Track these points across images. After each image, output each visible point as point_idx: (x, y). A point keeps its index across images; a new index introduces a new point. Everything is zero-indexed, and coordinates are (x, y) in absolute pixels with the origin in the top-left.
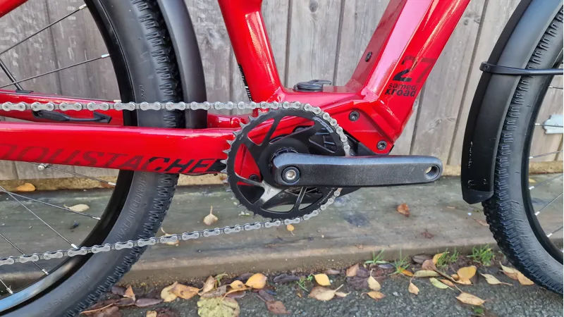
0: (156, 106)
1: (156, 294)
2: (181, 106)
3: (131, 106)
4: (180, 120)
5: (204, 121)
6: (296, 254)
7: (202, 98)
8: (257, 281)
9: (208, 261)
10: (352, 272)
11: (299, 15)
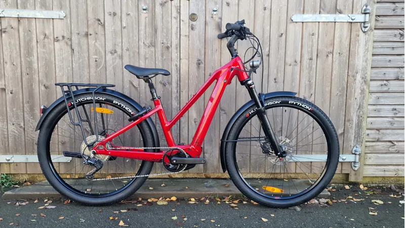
0: (150, 148)
1: (147, 200)
2: (155, 148)
3: (146, 148)
4: (154, 151)
5: (159, 151)
6: (186, 193)
7: (159, 146)
8: (174, 198)
9: (161, 193)
10: (202, 199)
11: (191, 124)
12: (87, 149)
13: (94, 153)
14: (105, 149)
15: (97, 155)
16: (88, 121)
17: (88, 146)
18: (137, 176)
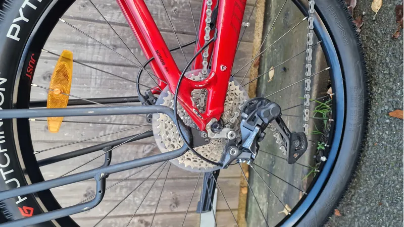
12: (199, 150)
13: (220, 124)
14: (207, 86)
15: (225, 118)
16: (109, 148)
17: (191, 145)
18: (312, 10)
